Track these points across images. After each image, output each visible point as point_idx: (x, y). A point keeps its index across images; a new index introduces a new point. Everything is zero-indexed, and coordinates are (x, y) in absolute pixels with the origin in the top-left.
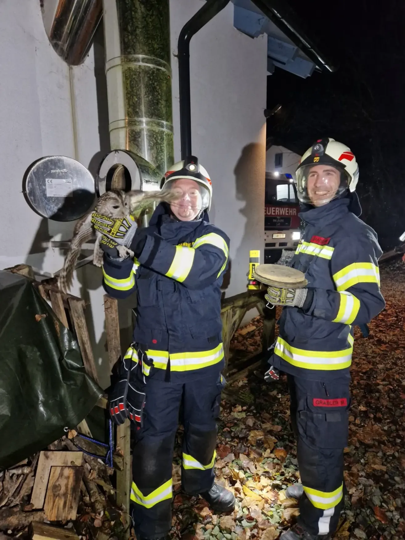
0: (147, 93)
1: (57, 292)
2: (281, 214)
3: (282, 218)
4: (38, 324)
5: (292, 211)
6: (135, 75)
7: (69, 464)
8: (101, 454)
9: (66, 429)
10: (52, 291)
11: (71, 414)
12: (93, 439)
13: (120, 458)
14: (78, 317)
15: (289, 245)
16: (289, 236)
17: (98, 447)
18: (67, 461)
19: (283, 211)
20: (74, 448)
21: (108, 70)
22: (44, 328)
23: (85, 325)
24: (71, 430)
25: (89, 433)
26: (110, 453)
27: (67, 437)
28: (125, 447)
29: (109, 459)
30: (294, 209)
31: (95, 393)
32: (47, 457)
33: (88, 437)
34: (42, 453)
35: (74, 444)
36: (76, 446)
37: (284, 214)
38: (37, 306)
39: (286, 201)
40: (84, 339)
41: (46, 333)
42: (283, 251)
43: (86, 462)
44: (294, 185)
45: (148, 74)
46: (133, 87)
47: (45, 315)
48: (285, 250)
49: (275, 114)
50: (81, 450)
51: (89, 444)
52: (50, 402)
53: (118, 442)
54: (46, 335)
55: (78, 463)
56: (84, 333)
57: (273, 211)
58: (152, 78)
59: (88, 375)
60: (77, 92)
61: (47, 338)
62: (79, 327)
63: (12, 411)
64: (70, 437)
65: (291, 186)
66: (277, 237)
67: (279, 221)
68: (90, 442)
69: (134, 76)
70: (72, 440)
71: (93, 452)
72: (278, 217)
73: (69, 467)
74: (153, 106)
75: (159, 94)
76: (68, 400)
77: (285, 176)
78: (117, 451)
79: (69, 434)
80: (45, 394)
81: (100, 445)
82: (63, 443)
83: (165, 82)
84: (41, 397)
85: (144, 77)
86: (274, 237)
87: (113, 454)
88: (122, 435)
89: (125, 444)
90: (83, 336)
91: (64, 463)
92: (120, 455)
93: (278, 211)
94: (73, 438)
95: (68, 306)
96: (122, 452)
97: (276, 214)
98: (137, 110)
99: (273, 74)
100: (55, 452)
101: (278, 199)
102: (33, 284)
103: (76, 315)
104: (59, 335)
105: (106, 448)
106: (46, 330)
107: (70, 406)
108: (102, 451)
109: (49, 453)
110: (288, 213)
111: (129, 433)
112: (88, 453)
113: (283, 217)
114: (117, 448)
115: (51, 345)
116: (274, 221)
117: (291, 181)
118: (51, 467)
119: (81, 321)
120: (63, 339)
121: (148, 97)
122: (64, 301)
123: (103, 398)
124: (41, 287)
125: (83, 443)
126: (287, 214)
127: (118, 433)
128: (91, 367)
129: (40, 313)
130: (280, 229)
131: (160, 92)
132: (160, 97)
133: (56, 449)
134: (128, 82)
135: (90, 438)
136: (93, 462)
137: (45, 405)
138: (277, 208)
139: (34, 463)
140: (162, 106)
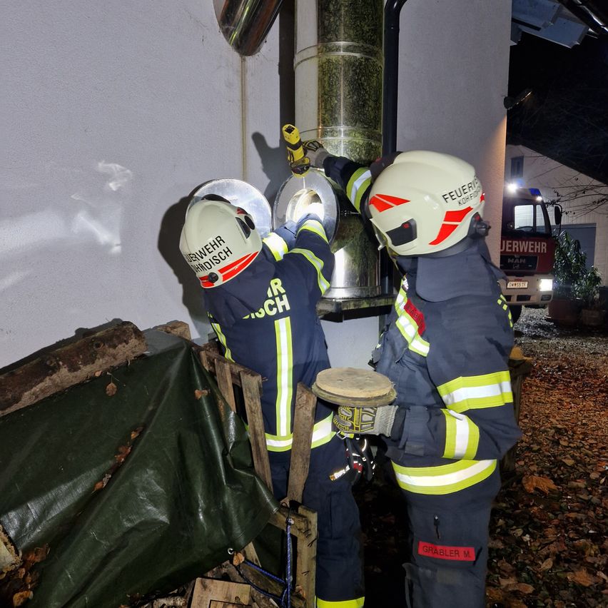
0: (351, 93)
1: (224, 362)
2: (521, 251)
3: (521, 257)
4: (198, 401)
5: (539, 247)
6: (336, 69)
7: (233, 600)
8: (275, 592)
9: (231, 551)
10: (219, 360)
11: (238, 531)
12: (263, 568)
13: (301, 601)
14: (252, 399)
15: (534, 300)
16: (534, 286)
17: (271, 582)
18: (231, 596)
19: (524, 246)
20: (239, 578)
21: (299, 63)
22: (204, 409)
23: (260, 410)
24: (237, 553)
25: (256, 561)
26: (287, 592)
27: (231, 562)
28: (308, 587)
29: (286, 602)
30: (543, 243)
31: (268, 504)
32: (205, 587)
33: (255, 565)
34: (198, 579)
35: (240, 574)
36: (242, 576)
37: (526, 251)
38: (198, 378)
39: (529, 230)
40: (257, 428)
41: (206, 416)
42: (523, 307)
43: (254, 602)
44: (544, 206)
45: (354, 66)
46: (332, 85)
47: (206, 392)
48: (526, 307)
49: (521, 103)
50: (248, 582)
51: (257, 576)
52: (212, 510)
53: (298, 579)
54: (207, 419)
55: (245, 600)
56: (257, 420)
57: (508, 246)
58: (358, 71)
59: (258, 477)
60: (249, 90)
61: (208, 423)
62: (252, 412)
63: (171, 518)
64: (236, 563)
65: (539, 208)
66: (514, 287)
67: (517, 261)
68: (259, 573)
69: (334, 71)
70: (237, 568)
71: (262, 588)
72: (516, 256)
73: (234, 604)
74: (358, 110)
75: (367, 92)
76: (232, 512)
77: (529, 193)
78: (297, 591)
79: (235, 558)
80: (206, 498)
81: (272, 580)
82: (224, 570)
83: (375, 75)
84: (201, 503)
85: (349, 70)
86: (508, 287)
87: (291, 594)
88: (305, 570)
89: (308, 583)
90: (257, 424)
91: (226, 598)
92: (300, 597)
93: (517, 246)
94: (239, 565)
95: (238, 382)
96: (304, 594)
97: (514, 250)
98: (336, 116)
99: (519, 43)
100: (215, 581)
101: (516, 227)
102: (193, 348)
103: (249, 395)
104: (223, 419)
105: (281, 584)
106: (207, 412)
107: (235, 519)
108: (277, 590)
109: (208, 581)
110: (532, 249)
111: (314, 567)
112: (257, 588)
113: (524, 256)
114: (297, 587)
115: (213, 432)
116: (509, 261)
117: (539, 199)
118: (211, 601)
119: (256, 403)
120: (229, 425)
121: (352, 97)
122: (232, 374)
123: (277, 513)
124: (203, 354)
125: (250, 574)
126: (530, 251)
127: (298, 565)
128: (263, 467)
129: (200, 389)
130: (520, 275)
131: (368, 90)
132: (367, 97)
133: (214, 577)
134: (326, 79)
135: (258, 566)
136: (263, 602)
137: (206, 513)
138: (514, 242)
139: (189, 592)
140: (370, 109)
